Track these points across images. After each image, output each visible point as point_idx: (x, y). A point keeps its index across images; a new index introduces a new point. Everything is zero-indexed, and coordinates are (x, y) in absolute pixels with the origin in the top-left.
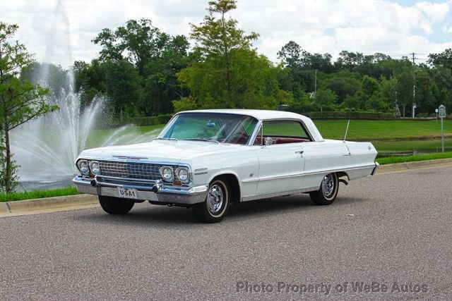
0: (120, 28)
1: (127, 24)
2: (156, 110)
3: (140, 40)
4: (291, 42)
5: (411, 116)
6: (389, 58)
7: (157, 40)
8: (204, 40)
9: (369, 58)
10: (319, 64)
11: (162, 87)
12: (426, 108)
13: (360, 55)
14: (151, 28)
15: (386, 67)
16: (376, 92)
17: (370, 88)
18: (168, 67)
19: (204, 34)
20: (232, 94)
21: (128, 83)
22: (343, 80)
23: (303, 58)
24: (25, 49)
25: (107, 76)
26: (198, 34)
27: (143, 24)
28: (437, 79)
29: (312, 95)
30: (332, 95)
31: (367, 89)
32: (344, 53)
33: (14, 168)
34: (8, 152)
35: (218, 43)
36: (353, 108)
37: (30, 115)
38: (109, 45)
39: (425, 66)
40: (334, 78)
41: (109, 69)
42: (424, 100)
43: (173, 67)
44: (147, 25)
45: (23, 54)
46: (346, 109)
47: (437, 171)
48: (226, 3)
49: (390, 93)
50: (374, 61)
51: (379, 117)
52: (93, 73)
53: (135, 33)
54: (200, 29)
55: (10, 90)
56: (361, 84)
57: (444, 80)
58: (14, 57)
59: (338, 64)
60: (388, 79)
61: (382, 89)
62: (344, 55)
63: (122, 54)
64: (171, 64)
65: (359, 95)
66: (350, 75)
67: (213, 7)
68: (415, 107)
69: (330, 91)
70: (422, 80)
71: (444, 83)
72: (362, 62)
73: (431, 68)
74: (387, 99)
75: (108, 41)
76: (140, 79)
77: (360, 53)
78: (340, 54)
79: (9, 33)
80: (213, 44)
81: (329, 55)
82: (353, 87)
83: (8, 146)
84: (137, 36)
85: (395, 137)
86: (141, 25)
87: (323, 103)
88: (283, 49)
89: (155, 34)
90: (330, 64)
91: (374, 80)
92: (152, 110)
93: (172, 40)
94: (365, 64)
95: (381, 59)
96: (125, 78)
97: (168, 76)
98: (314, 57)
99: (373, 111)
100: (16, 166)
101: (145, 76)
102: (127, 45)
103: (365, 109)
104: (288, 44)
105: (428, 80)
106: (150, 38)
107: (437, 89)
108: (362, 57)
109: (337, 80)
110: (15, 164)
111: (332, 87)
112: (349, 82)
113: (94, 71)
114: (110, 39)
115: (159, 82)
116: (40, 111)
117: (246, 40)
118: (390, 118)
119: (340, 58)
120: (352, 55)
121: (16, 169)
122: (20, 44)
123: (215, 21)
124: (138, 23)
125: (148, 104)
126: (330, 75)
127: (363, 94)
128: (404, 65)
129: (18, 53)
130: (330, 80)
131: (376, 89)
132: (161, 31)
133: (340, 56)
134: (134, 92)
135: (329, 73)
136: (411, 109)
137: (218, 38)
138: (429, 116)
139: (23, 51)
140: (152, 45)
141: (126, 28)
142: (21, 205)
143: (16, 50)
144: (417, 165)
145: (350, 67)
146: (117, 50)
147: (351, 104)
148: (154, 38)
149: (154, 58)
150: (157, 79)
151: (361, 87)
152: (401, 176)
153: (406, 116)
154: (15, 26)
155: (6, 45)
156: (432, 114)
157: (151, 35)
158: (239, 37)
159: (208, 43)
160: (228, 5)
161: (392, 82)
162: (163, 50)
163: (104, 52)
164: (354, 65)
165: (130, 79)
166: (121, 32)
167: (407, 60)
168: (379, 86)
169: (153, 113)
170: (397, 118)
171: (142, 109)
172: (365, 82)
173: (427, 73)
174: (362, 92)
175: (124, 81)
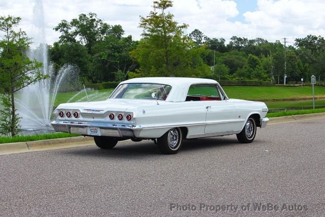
0: (74, 20)
1: (79, 17)
2: (100, 79)
3: (89, 28)
4: (196, 30)
5: (283, 83)
6: (267, 41)
7: (100, 28)
8: (150, 28)
9: (252, 41)
10: (216, 46)
11: (104, 62)
12: (294, 78)
13: (245, 40)
14: (97, 20)
15: (264, 48)
16: (258, 66)
17: (254, 64)
18: (109, 48)
19: (150, 25)
20: (169, 67)
21: (81, 59)
22: (233, 57)
23: (205, 41)
24: (25, 34)
25: (66, 54)
26: (145, 24)
27: (91, 17)
28: (302, 57)
29: (212, 68)
30: (226, 68)
31: (252, 64)
32: (234, 38)
33: (18, 119)
34: (13, 108)
35: (160, 30)
36: (242, 78)
37: (29, 81)
38: (66, 32)
39: (293, 47)
40: (227, 56)
41: (67, 49)
42: (292, 72)
43: (112, 48)
44: (93, 18)
45: (24, 38)
46: (237, 78)
47: (316, 121)
48: (166, 2)
49: (267, 67)
50: (255, 44)
51: (261, 84)
52: (55, 52)
53: (85, 23)
54: (147, 21)
55: (15, 64)
56: (247, 60)
57: (307, 58)
58: (18, 40)
59: (230, 46)
60: (266, 57)
61: (261, 64)
62: (234, 39)
63: (75, 39)
64: (111, 46)
65: (246, 68)
66: (238, 54)
67: (156, 5)
68: (286, 77)
69: (224, 65)
70: (291, 57)
71: (306, 60)
72: (247, 44)
73: (297, 49)
74: (266, 71)
75: (65, 29)
76: (89, 56)
77: (246, 38)
78: (231, 39)
79: (15, 23)
80: (156, 31)
81: (224, 40)
82: (240, 62)
83: (13, 103)
84: (86, 26)
85: (273, 98)
86: (89, 17)
87: (221, 74)
88: (190, 35)
89: (99, 23)
90: (224, 46)
91: (256, 57)
92: (97, 79)
93: (111, 29)
94: (249, 46)
95: (261, 43)
96: (79, 55)
97: (108, 54)
98: (213, 41)
99: (256, 80)
100: (19, 118)
101: (92, 54)
102: (79, 32)
103: (250, 78)
104: (194, 32)
105: (295, 57)
106: (96, 27)
107: (301, 64)
108: (247, 40)
109: (229, 57)
110: (18, 116)
111: (226, 63)
112: (238, 59)
113: (56, 50)
114: (67, 27)
115: (102, 58)
116: (36, 79)
117: (179, 29)
118: (268, 85)
119: (231, 42)
120: (240, 39)
121: (19, 120)
122: (22, 31)
123: (157, 15)
124: (87, 16)
125: (94, 74)
126: (224, 54)
127: (248, 67)
128: (278, 47)
129: (21, 37)
130: (224, 57)
131: (257, 64)
132: (104, 22)
133: (231, 40)
134: (85, 66)
135: (223, 52)
136: (283, 79)
137: (160, 27)
138: (296, 83)
139: (24, 36)
140: (97, 32)
141: (78, 20)
142: (36, 144)
143: (19, 35)
144: (301, 117)
145: (238, 48)
146: (72, 35)
147: (241, 75)
148: (99, 27)
149: (98, 42)
150: (101, 56)
151: (247, 63)
152: (292, 124)
153: (280, 84)
154: (19, 18)
155: (12, 32)
156: (298, 82)
157: (97, 24)
158: (174, 26)
159: (153, 31)
160: (167, 3)
161: (270, 59)
162: (105, 35)
163: (62, 37)
164: (241, 47)
165: (82, 57)
166: (74, 22)
167: (280, 43)
168: (260, 62)
169: (98, 81)
170: (273, 85)
171: (90, 78)
172: (250, 59)
173: (294, 53)
174: (247, 66)
175: (78, 58)
